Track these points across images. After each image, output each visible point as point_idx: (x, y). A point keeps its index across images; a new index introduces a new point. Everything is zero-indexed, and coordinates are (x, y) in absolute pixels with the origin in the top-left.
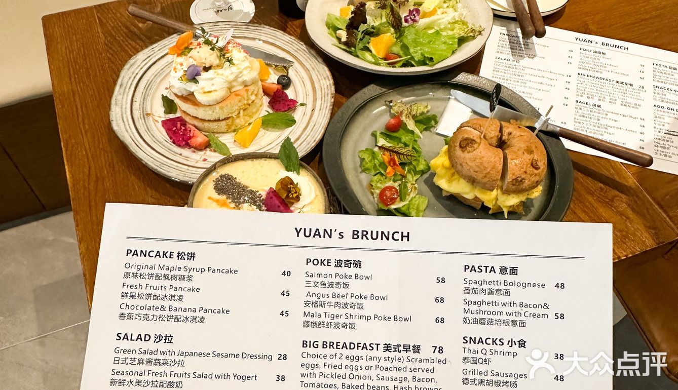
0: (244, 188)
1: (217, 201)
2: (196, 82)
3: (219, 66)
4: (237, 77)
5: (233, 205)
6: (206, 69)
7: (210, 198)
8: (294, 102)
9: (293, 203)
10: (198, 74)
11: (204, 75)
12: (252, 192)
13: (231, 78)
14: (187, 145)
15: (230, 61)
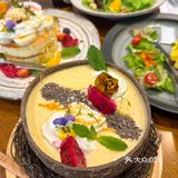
0: (68, 90)
1: (47, 106)
2: (13, 31)
3: (27, 19)
4: (40, 25)
5: (62, 106)
6: (19, 22)
7: (40, 105)
8: (77, 40)
9: (112, 94)
10: (14, 25)
11: (18, 26)
12: (76, 92)
13: (36, 25)
14: (16, 76)
15: (33, 14)
